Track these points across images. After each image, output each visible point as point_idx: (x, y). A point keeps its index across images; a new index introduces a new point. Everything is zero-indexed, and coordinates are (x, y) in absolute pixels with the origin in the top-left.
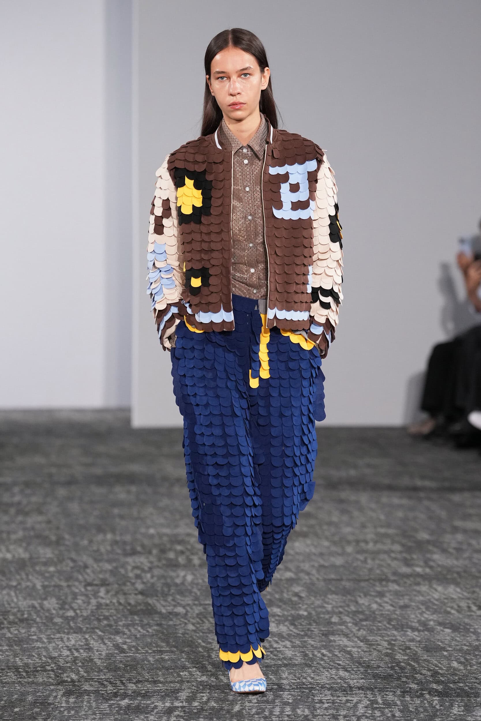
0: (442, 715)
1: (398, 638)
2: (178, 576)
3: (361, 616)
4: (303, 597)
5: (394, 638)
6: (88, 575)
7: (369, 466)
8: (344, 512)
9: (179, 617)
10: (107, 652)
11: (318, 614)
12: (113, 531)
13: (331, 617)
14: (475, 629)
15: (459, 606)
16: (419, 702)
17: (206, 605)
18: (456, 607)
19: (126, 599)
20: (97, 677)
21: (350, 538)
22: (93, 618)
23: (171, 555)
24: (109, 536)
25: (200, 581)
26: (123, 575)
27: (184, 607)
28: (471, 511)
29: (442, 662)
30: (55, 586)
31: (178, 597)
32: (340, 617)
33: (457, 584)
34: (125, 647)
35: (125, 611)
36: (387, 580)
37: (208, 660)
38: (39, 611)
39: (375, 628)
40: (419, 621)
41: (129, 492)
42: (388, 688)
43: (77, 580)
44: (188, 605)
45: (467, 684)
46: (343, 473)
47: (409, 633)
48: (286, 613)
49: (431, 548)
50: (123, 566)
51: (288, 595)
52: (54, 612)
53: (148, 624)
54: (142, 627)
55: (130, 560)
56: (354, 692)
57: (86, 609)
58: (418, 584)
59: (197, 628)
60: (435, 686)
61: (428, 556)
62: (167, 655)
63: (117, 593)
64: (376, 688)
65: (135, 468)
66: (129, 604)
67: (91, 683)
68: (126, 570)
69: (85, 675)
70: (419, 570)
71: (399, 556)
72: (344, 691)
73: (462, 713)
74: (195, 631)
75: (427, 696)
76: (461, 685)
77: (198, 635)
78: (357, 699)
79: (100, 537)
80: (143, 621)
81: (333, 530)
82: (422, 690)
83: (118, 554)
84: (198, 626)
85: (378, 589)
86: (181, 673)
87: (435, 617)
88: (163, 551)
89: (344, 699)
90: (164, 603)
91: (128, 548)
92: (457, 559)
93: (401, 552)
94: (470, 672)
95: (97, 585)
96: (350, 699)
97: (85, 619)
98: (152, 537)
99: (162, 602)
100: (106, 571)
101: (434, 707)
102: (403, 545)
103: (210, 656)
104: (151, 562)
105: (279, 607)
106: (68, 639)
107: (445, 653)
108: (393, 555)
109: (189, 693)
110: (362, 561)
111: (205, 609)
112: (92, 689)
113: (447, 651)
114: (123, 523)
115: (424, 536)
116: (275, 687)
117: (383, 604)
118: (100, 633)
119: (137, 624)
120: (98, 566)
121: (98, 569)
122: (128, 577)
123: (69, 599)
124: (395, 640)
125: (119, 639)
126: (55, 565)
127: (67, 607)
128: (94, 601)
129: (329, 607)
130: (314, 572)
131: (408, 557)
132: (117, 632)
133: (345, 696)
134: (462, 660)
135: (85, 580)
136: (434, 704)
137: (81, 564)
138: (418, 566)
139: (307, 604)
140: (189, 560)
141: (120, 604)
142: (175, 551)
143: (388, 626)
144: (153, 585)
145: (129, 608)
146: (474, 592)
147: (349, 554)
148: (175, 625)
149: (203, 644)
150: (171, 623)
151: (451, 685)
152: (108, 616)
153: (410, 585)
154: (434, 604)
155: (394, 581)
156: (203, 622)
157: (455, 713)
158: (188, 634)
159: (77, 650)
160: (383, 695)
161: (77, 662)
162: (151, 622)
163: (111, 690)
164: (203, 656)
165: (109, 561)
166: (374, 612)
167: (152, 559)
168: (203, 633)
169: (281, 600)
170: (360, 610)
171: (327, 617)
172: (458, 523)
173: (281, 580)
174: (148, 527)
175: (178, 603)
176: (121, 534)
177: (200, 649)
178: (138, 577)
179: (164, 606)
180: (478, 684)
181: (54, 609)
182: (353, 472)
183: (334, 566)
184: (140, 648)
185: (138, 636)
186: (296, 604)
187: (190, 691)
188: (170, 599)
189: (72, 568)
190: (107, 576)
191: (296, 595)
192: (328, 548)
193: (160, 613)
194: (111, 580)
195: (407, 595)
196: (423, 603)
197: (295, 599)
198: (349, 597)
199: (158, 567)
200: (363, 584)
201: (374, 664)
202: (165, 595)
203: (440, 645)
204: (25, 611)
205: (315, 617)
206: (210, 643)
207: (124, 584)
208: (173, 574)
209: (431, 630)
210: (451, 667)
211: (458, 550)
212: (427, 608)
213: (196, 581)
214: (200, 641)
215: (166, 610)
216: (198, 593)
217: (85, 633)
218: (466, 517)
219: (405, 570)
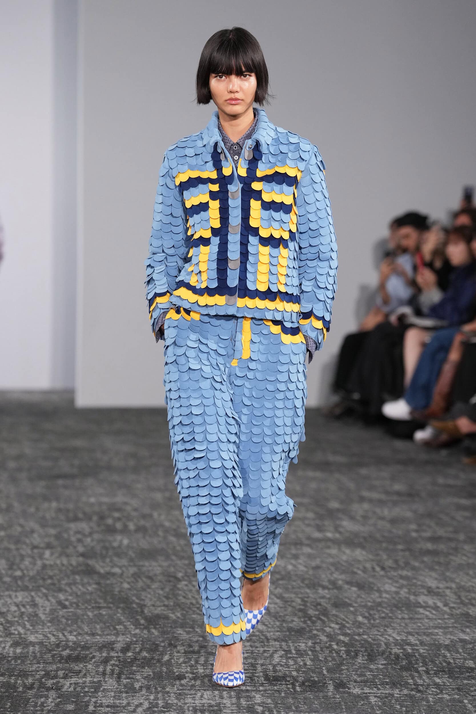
0: (348, 663)
1: (311, 595)
2: (115, 540)
3: (278, 576)
5: (306, 596)
6: (34, 539)
9: (116, 577)
10: (51, 608)
12: (57, 499)
14: (378, 587)
15: (365, 568)
16: (328, 652)
18: (361, 567)
19: (68, 560)
20: (42, 630)
22: (38, 577)
23: (110, 521)
24: (54, 504)
25: (135, 545)
26: (66, 539)
27: (120, 567)
28: (377, 483)
29: (349, 617)
30: (5, 549)
31: (115, 559)
33: (363, 547)
34: (67, 603)
35: (68, 571)
36: (301, 544)
37: (141, 615)
39: (290, 587)
40: (329, 581)
41: (71, 465)
42: (300, 640)
43: (25, 543)
44: (124, 566)
45: (371, 636)
47: (320, 591)
49: (340, 515)
50: (67, 530)
52: (3, 572)
53: (89, 584)
54: (83, 585)
55: (72, 525)
56: (271, 643)
57: (32, 570)
58: (329, 547)
59: (132, 587)
60: (342, 638)
61: (338, 522)
62: (105, 611)
63: (61, 555)
64: (290, 640)
65: (78, 443)
66: (71, 565)
67: (36, 635)
68: (69, 535)
69: (31, 628)
70: (329, 535)
71: (312, 523)
72: (262, 642)
73: (366, 662)
74: (129, 589)
75: (335, 647)
76: (365, 637)
77: (132, 593)
78: (273, 649)
79: (46, 505)
80: (84, 580)
82: (330, 641)
83: (61, 520)
84: (132, 584)
85: (294, 551)
86: (117, 627)
87: (343, 577)
88: (102, 518)
89: (262, 649)
91: (71, 515)
92: (363, 525)
93: (314, 519)
94: (373, 626)
95: (42, 548)
96: (267, 649)
97: (31, 579)
98: (92, 505)
99: (101, 563)
100: (50, 536)
101: (341, 656)
102: (316, 513)
103: (142, 612)
104: (91, 528)
106: (16, 596)
107: (352, 609)
108: (307, 522)
109: (124, 645)
111: (139, 569)
112: (36, 641)
113: (353, 607)
114: (67, 492)
115: (334, 505)
116: (201, 639)
117: (297, 566)
118: (44, 591)
119: (78, 583)
120: (44, 531)
121: (44, 534)
122: (71, 541)
123: (18, 560)
124: (308, 597)
125: (62, 596)
126: (5, 530)
127: (15, 567)
128: (39, 563)
131: (320, 523)
132: (60, 590)
133: (263, 647)
134: (367, 615)
135: (32, 544)
136: (341, 654)
137: (28, 529)
138: (329, 531)
140: (126, 526)
141: (63, 565)
142: (113, 518)
143: (301, 585)
144: (93, 548)
145: (71, 568)
146: (378, 555)
148: (112, 584)
149: (137, 601)
150: (108, 582)
151: (357, 637)
152: (52, 576)
153: (322, 548)
154: (343, 565)
155: (308, 545)
156: (137, 581)
157: (360, 661)
158: (123, 592)
159: (24, 606)
160: (296, 646)
161: (24, 616)
162: (91, 581)
163: (53, 642)
164: (137, 611)
165: (54, 527)
167: (92, 524)
168: (138, 591)
172: (366, 494)
174: (89, 497)
175: (115, 564)
176: (65, 503)
177: (134, 606)
178: (79, 541)
179: (103, 567)
180: (380, 636)
181: (4, 569)
184: (80, 604)
185: (79, 593)
187: (124, 643)
188: (108, 560)
189: (20, 533)
190: (52, 540)
193: (99, 573)
194: (55, 543)
195: (319, 557)
196: (333, 564)
199: (97, 532)
201: (288, 618)
202: (103, 557)
203: (346, 602)
206: (143, 600)
207: (67, 547)
208: (110, 538)
209: (339, 588)
210: (357, 621)
211: (365, 517)
212: (337, 569)
213: (131, 545)
214: (134, 598)
215: (105, 570)
216: (133, 555)
217: (32, 590)
218: (372, 488)
219: (317, 535)
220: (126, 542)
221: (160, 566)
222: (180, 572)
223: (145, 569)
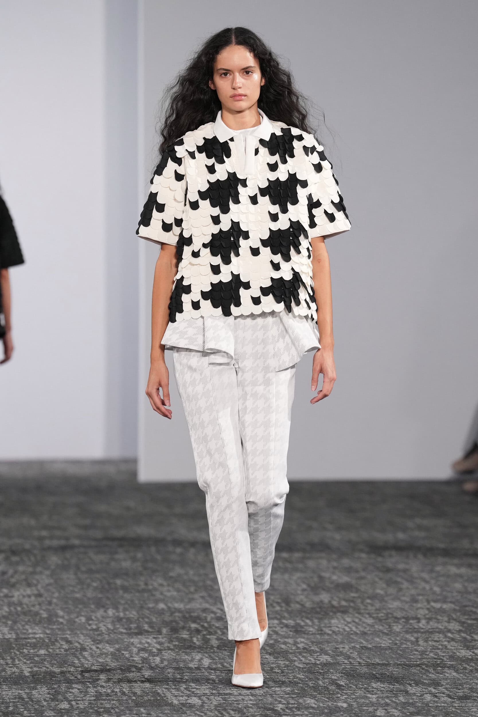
2: (192, 660)
3: (412, 709)
4: (342, 686)
6: (84, 657)
7: (420, 528)
8: (389, 583)
9: (194, 709)
11: (360, 706)
12: (116, 608)
13: (376, 710)
17: (227, 694)
19: (130, 687)
21: (399, 614)
22: (91, 711)
23: (185, 635)
24: (110, 612)
26: (128, 659)
27: (199, 697)
30: (46, 672)
31: (193, 685)
32: (386, 710)
35: (130, 701)
36: (444, 666)
38: (27, 703)
41: (134, 559)
44: (205, 695)
46: (389, 537)
48: (321, 705)
51: (324, 683)
52: (45, 703)
55: (135, 640)
57: (83, 700)
63: (120, 680)
65: (143, 530)
66: (135, 694)
68: (131, 653)
71: (457, 636)
79: (100, 613)
80: (151, 714)
81: (378, 605)
83: (122, 633)
85: (433, 676)
88: (175, 630)
90: (176, 693)
91: (133, 626)
93: (460, 631)
95: (96, 671)
97: (82, 712)
98: (161, 612)
99: (173, 691)
100: (106, 654)
102: (462, 623)
104: (160, 643)
105: (314, 697)
108: (449, 635)
110: (412, 643)
111: (224, 699)
114: (127, 596)
117: (437, 695)
120: (98, 648)
121: (98, 651)
122: (133, 660)
123: (63, 688)
126: (47, 647)
127: (60, 697)
128: (92, 691)
129: (373, 698)
130: (355, 655)
131: (468, 637)
135: (82, 665)
137: (77, 644)
139: (346, 693)
140: (206, 641)
141: (124, 693)
142: (189, 630)
144: (163, 670)
145: (134, 698)
147: (397, 634)
152: (109, 708)
153: (471, 671)
155: (452, 667)
165: (111, 642)
166: (427, 705)
167: (162, 639)
169: (315, 688)
170: (411, 701)
171: (371, 709)
173: (315, 664)
174: (157, 601)
175: (193, 692)
176: (125, 610)
178: (145, 661)
179: (176, 696)
181: (45, 700)
182: (401, 536)
183: (378, 649)
186: (333, 694)
188: (183, 687)
189: (66, 650)
190: (108, 659)
191: (333, 682)
192: (372, 626)
193: (171, 705)
194: (113, 664)
195: (466, 683)
197: (333, 688)
198: (397, 686)
199: (169, 649)
200: (413, 670)
202: (177, 683)
204: (10, 702)
205: (356, 710)
208: (186, 657)
213: (214, 666)
215: (179, 700)
219: (464, 653)
220: (206, 662)
221: (252, 695)
222: (280, 702)
223: (233, 698)
